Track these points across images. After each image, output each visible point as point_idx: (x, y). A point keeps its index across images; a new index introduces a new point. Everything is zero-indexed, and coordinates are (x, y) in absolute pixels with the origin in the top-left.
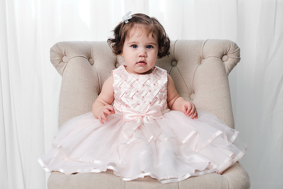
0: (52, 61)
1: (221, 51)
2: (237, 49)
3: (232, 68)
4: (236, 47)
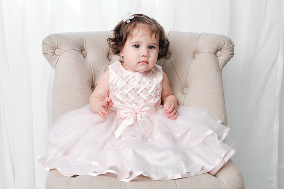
0: (45, 54)
1: (215, 46)
2: (232, 45)
3: (225, 64)
4: (230, 42)
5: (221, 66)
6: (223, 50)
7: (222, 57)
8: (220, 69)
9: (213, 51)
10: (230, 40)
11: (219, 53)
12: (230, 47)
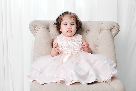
3: (116, 35)
4: (118, 25)
5: (113, 36)
6: (114, 29)
7: (114, 32)
8: (113, 37)
9: (110, 29)
10: (117, 24)
11: (112, 30)
12: (118, 27)
